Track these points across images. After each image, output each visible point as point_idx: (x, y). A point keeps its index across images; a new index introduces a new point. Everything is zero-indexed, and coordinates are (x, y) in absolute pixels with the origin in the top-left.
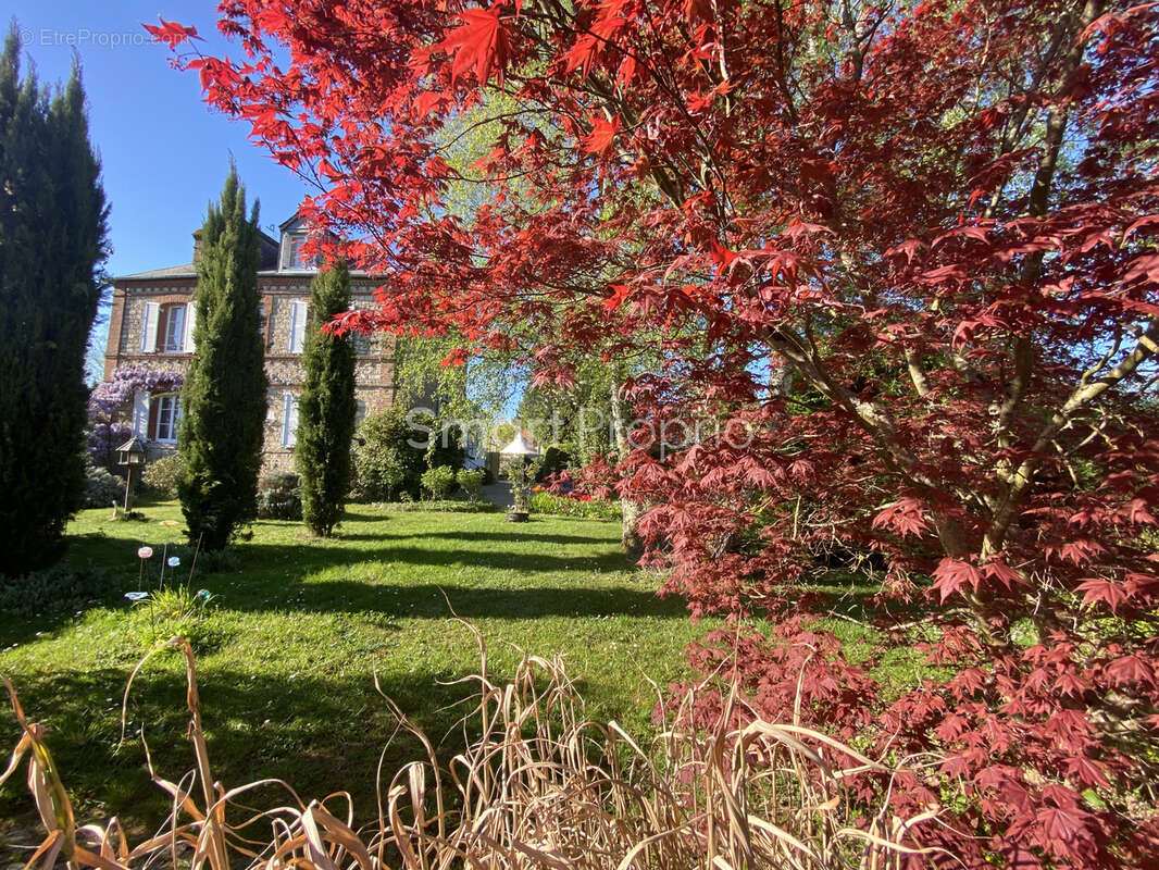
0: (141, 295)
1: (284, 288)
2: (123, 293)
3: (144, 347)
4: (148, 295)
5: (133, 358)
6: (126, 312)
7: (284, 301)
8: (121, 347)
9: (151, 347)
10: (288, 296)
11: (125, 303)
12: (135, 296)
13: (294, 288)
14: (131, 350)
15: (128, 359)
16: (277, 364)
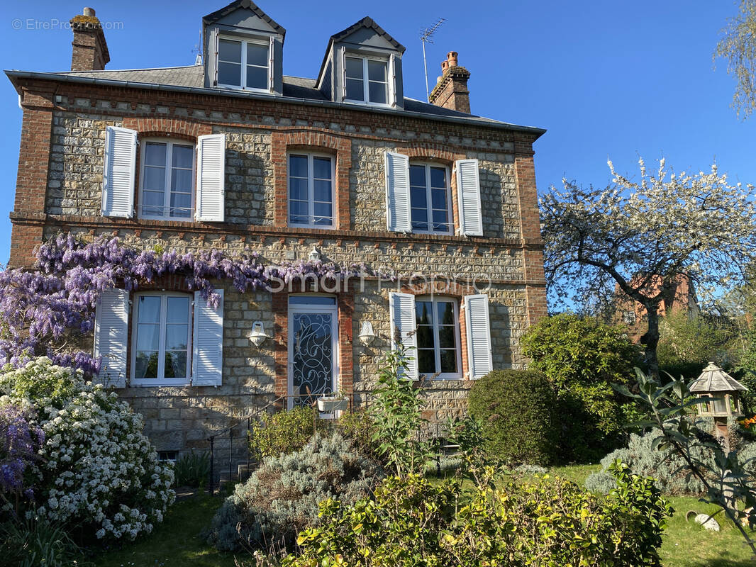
0: (88, 113)
1: (367, 130)
2: (50, 104)
3: (110, 207)
4: (106, 114)
5: (81, 225)
6: (56, 140)
7: (369, 150)
8: (51, 202)
9: (123, 209)
10: (376, 143)
11: (53, 125)
12: (74, 112)
13: (383, 131)
14: (73, 211)
15: (66, 226)
16: (368, 248)
